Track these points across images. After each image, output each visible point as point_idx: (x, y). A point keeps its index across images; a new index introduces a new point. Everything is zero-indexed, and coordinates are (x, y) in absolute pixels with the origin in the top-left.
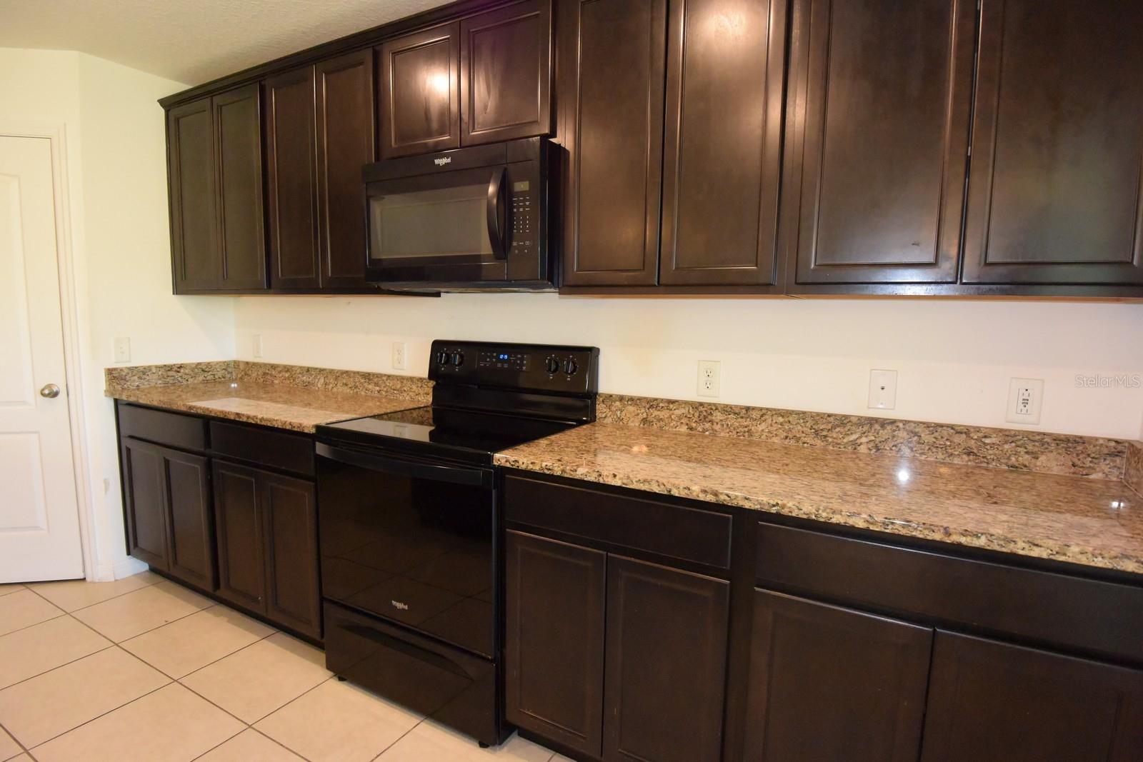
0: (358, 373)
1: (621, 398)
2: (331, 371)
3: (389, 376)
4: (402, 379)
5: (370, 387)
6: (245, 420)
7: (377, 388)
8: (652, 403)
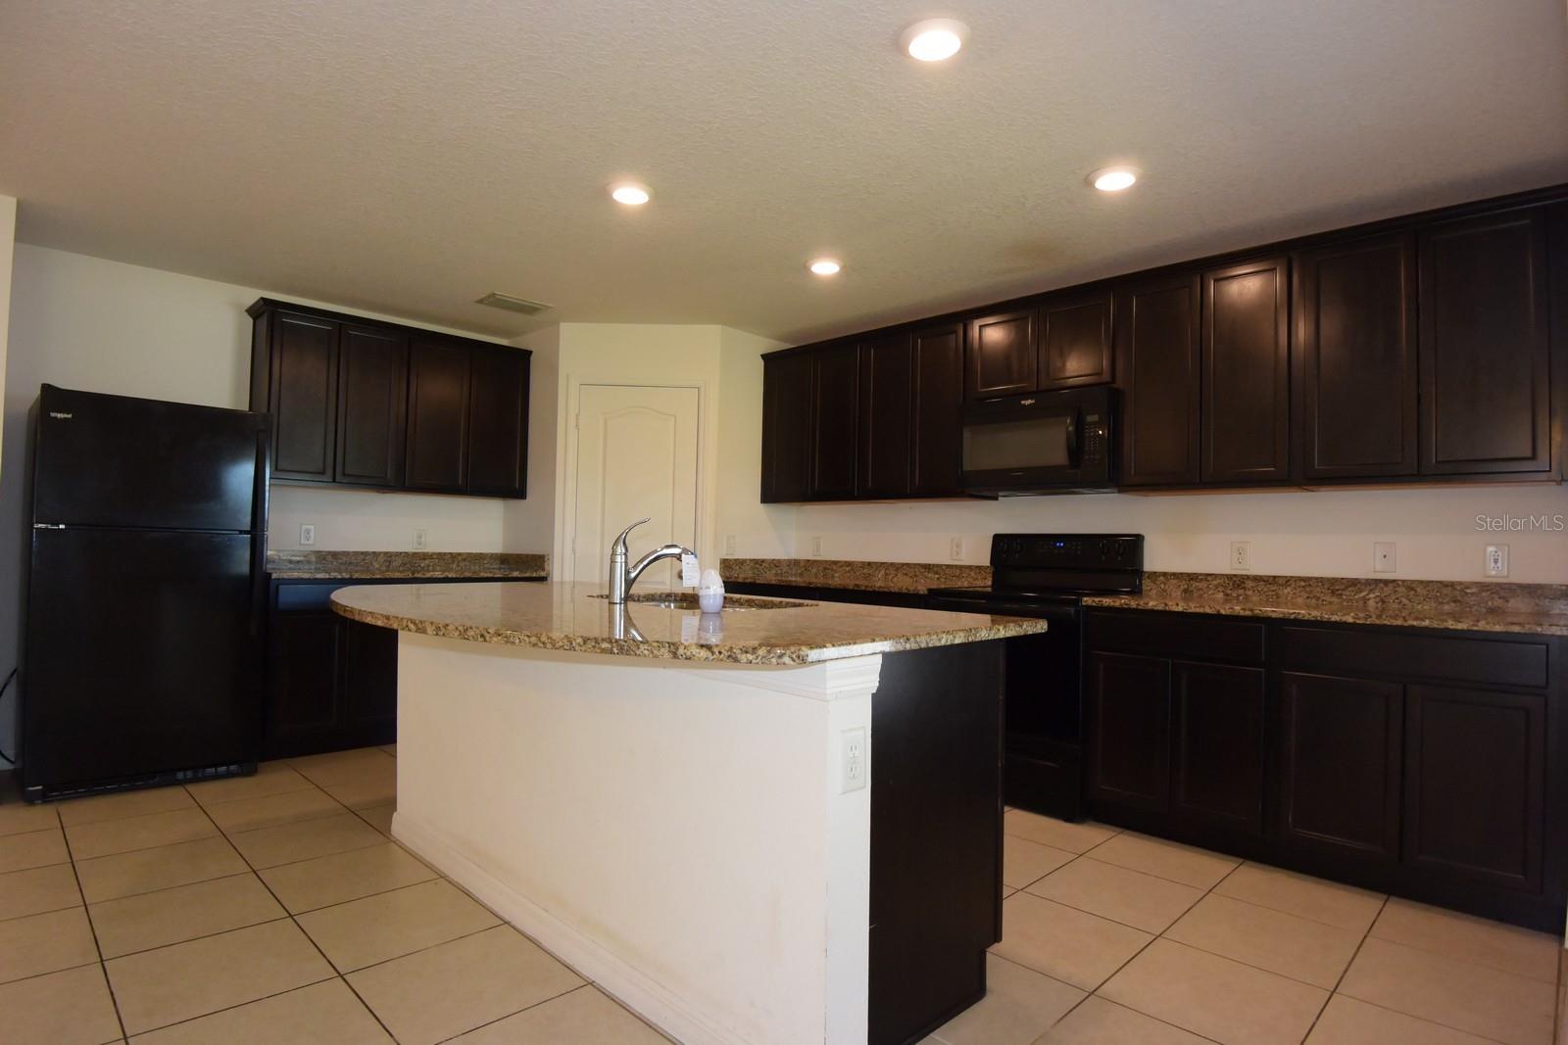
0: (919, 564)
1: (1165, 574)
2: (892, 564)
3: (948, 566)
4: (961, 568)
5: (930, 575)
6: (863, 588)
7: (937, 576)
8: (1192, 577)
